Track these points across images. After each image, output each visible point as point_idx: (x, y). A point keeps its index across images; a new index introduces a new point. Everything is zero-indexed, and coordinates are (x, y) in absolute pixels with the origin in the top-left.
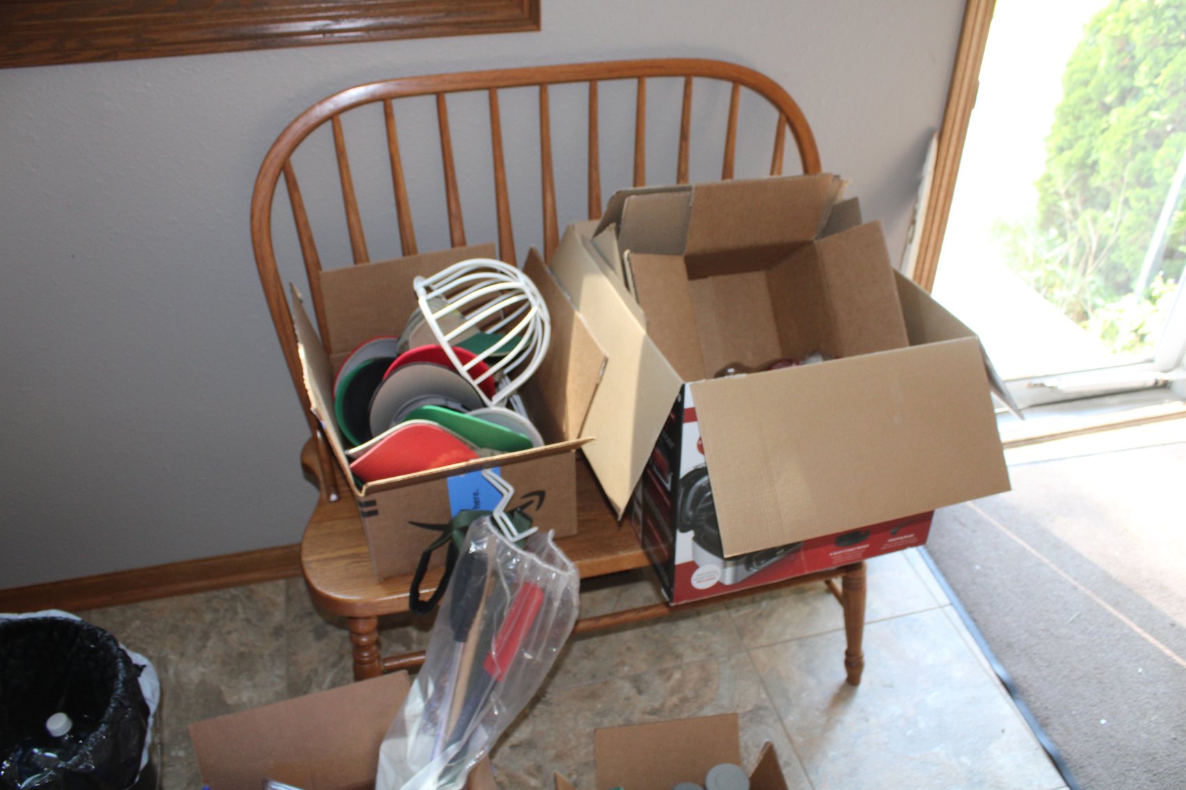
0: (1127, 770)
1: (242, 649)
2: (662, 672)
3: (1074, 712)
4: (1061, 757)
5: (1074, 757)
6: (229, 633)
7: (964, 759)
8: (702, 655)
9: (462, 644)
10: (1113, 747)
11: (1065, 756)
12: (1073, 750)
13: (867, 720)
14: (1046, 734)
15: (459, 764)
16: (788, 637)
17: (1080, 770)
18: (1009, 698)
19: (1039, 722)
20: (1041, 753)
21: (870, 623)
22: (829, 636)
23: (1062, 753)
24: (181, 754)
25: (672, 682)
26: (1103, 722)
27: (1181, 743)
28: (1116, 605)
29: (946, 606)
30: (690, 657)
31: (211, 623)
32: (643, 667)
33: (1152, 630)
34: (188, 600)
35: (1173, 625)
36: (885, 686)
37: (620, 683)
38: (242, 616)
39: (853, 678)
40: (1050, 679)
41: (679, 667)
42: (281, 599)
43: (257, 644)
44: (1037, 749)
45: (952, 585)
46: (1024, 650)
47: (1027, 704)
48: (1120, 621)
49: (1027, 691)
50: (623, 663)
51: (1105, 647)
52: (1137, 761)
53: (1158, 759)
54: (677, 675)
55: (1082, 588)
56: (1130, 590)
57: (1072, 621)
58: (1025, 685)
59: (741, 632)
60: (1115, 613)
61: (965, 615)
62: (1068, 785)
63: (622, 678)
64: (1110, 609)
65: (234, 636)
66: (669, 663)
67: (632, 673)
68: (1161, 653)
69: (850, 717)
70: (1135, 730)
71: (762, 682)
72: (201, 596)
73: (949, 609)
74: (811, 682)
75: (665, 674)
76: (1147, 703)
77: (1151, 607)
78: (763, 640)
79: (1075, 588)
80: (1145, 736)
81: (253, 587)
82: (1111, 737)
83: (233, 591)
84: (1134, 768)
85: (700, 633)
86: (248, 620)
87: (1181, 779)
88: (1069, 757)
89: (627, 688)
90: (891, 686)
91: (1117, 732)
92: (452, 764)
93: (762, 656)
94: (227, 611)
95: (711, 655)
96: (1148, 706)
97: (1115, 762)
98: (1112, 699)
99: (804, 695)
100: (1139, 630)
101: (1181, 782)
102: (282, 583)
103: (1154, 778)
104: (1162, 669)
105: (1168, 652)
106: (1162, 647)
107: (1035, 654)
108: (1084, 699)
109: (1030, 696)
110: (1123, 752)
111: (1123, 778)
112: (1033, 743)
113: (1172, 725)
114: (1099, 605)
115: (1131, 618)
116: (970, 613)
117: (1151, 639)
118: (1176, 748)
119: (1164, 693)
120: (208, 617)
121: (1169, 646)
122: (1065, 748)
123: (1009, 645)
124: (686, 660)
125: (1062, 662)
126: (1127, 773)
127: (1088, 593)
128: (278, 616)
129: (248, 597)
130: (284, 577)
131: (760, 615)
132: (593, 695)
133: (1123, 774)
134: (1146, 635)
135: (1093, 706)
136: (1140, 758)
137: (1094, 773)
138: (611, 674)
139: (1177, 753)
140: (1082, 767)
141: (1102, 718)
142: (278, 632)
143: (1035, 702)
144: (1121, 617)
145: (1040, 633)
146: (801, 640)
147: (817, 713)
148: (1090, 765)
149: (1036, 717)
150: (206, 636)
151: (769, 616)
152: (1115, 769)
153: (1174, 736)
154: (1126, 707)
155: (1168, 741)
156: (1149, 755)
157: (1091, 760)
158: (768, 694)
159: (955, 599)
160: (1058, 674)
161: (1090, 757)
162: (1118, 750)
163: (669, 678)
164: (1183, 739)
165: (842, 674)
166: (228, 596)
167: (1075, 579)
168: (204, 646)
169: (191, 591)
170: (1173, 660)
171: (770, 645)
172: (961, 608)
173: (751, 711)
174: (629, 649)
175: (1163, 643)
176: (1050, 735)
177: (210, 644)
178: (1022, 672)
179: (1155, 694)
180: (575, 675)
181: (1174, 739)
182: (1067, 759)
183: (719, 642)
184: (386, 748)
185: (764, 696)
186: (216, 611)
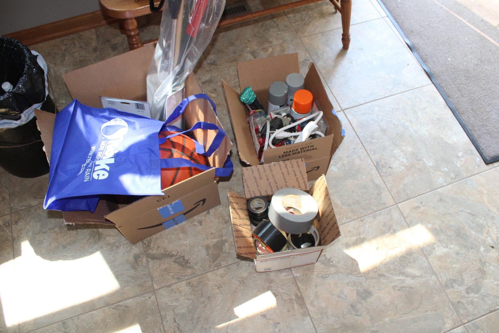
0: (457, 77)
1: (81, 58)
2: (264, 49)
3: (438, 56)
4: (431, 73)
5: (437, 73)
6: (74, 53)
7: (392, 76)
8: (281, 41)
9: (176, 20)
10: (452, 69)
11: (433, 72)
12: (436, 70)
13: (352, 63)
14: (426, 65)
15: (180, 76)
16: (317, 32)
17: (439, 77)
18: (411, 52)
19: (423, 60)
20: (423, 72)
21: (352, 25)
22: (335, 31)
23: (432, 71)
24: (64, 101)
25: (269, 52)
26: (449, 59)
27: (480, 65)
28: (459, 14)
29: (385, 17)
30: (275, 42)
31: (65, 50)
32: (256, 48)
33: (473, 23)
34: (53, 42)
35: (482, 21)
36: (359, 49)
37: (246, 54)
38: (78, 45)
39: (346, 47)
40: (428, 44)
41: (271, 47)
42: (94, 37)
43: (87, 56)
44: (422, 71)
45: (388, 9)
46: (418, 33)
47: (419, 54)
48: (460, 20)
49: (419, 49)
50: (247, 47)
51: (453, 31)
52: (461, 73)
53: (470, 72)
54: (270, 50)
55: (445, 8)
56: (465, 7)
57: (440, 21)
58: (418, 47)
59: (297, 31)
60: (458, 17)
61: (393, 21)
62: (433, 83)
63: (247, 53)
64: (456, 16)
65: (76, 54)
66: (267, 45)
67: (251, 50)
68: (476, 32)
69: (345, 62)
70: (462, 62)
71: (307, 50)
72: (58, 40)
73: (387, 19)
74: (328, 49)
75: (265, 50)
76: (468, 51)
77: (474, 14)
78: (306, 34)
79: (442, 8)
80: (466, 64)
81: (80, 33)
82: (452, 65)
83: (72, 36)
84: (460, 75)
85: (279, 33)
86: (81, 47)
87: (478, 78)
88: (434, 73)
89: (249, 57)
90: (362, 49)
91: (454, 63)
92: (178, 77)
93: (306, 40)
94: (71, 44)
95: (284, 41)
96: (468, 52)
97: (453, 74)
98: (454, 50)
99: (325, 54)
100: (468, 24)
101: (478, 79)
102: (93, 30)
103: (467, 79)
104: (475, 38)
105: (479, 31)
106: (477, 30)
107: (423, 34)
108: (442, 51)
109: (420, 51)
110: (456, 70)
111: (455, 80)
112: (421, 69)
113: (477, 59)
114: (451, 14)
115: (464, 19)
116: (395, 19)
117: (472, 27)
118: (477, 67)
119: (475, 47)
120: (63, 48)
121: (480, 29)
122: (433, 69)
123: (412, 31)
124: (274, 44)
125: (434, 37)
126: (457, 78)
127: (447, 9)
128: (94, 44)
129: (79, 38)
130: (94, 27)
131: (305, 24)
132: (235, 60)
133: (456, 78)
134: (470, 25)
135: (445, 53)
136: (463, 72)
137: (444, 78)
138: (242, 51)
139: (477, 69)
140: (439, 76)
141: (449, 57)
142: (95, 50)
143: (422, 53)
144: (461, 19)
145: (425, 26)
146: (323, 33)
147: (331, 61)
148: (443, 75)
149: (422, 59)
150: (64, 56)
151: (308, 24)
152: (452, 76)
153: (477, 63)
154: (459, 53)
155: (475, 65)
156: (467, 70)
157: (443, 74)
158: (309, 55)
159: (389, 14)
160: (432, 42)
161: (443, 72)
162: (455, 69)
163: (267, 51)
164: (481, 64)
165: (341, 45)
166: (70, 38)
167: (442, 4)
168: (64, 60)
169: (53, 38)
170: (481, 34)
171: (309, 36)
172: (391, 18)
173: (302, 62)
174: (249, 41)
175: (477, 28)
176: (427, 65)
177: (66, 58)
178: (416, 41)
179: (471, 48)
180: (226, 53)
181: (477, 64)
182: (433, 73)
183: (287, 36)
184: (148, 78)
185: (308, 55)
186: (66, 45)
